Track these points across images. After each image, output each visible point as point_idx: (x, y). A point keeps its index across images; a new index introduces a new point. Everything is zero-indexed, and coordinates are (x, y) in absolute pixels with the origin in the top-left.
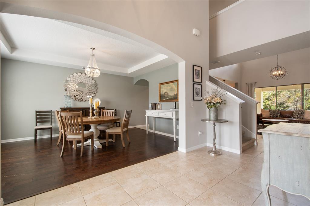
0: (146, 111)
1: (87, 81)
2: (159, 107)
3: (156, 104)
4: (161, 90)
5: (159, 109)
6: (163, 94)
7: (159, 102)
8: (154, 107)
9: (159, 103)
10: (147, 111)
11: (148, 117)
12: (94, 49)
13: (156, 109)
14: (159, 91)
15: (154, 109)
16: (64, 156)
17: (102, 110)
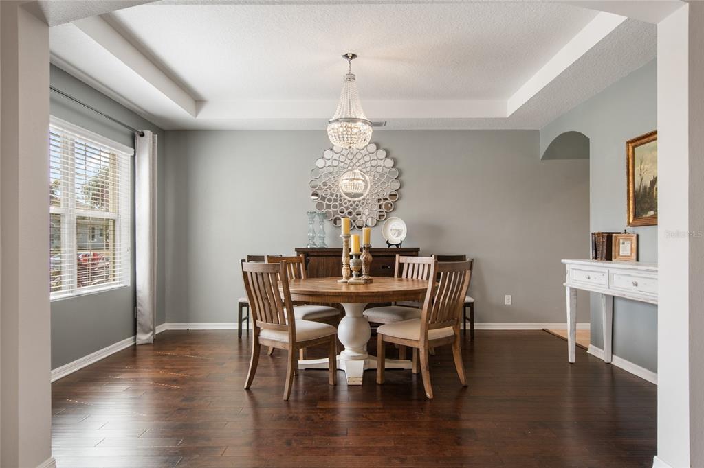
0: (567, 266)
1: (368, 164)
2: (625, 248)
3: (609, 235)
4: (637, 169)
5: (626, 259)
6: (645, 188)
7: (629, 225)
8: (605, 248)
9: (630, 229)
10: (570, 264)
11: (575, 291)
12: (354, 56)
13: (609, 257)
14: (630, 173)
15: (601, 259)
16: (255, 389)
17: (397, 255)
